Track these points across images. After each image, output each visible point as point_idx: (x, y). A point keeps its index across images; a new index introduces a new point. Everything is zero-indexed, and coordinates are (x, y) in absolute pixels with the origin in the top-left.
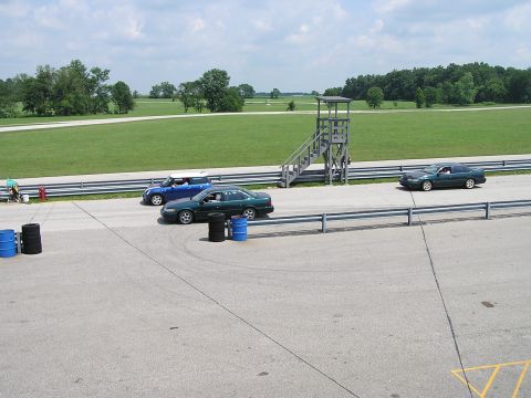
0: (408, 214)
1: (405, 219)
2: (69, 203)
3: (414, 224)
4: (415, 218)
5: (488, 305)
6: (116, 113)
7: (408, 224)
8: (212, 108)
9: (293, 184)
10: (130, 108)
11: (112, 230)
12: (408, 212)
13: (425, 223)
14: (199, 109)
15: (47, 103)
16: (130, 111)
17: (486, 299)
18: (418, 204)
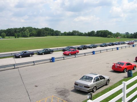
0: (14, 66)
1: (13, 67)
3: (16, 68)
4: (16, 67)
5: (36, 86)
7: (14, 68)
12: (14, 65)
13: (19, 68)
17: (36, 85)
18: (17, 63)
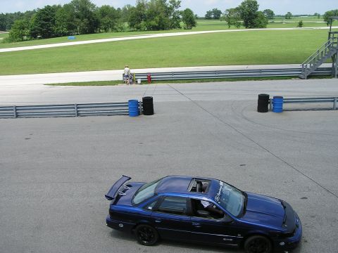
2: (165, 85)
6: (185, 29)
8: (246, 25)
9: (309, 77)
10: (194, 26)
11: (194, 102)
14: (238, 26)
15: (143, 23)
16: (193, 28)
